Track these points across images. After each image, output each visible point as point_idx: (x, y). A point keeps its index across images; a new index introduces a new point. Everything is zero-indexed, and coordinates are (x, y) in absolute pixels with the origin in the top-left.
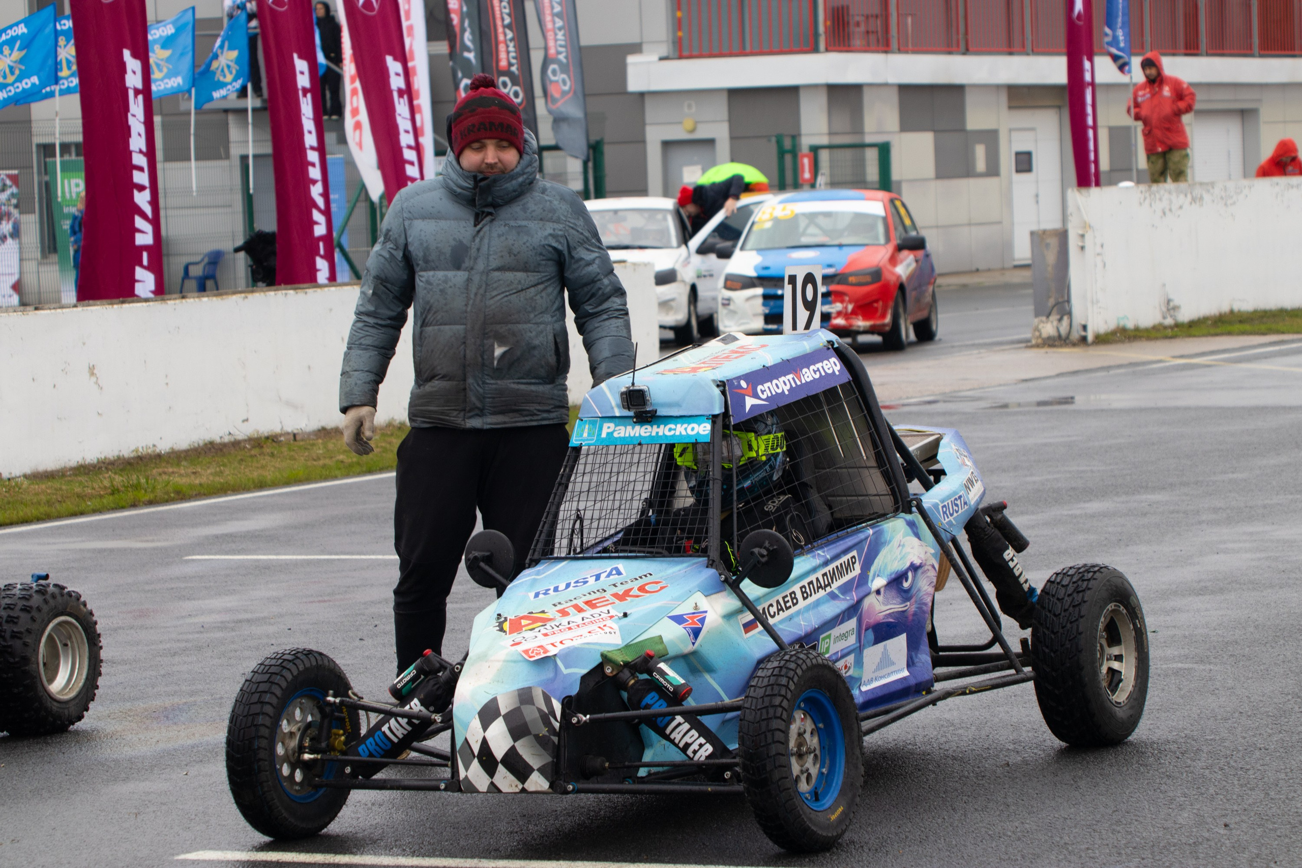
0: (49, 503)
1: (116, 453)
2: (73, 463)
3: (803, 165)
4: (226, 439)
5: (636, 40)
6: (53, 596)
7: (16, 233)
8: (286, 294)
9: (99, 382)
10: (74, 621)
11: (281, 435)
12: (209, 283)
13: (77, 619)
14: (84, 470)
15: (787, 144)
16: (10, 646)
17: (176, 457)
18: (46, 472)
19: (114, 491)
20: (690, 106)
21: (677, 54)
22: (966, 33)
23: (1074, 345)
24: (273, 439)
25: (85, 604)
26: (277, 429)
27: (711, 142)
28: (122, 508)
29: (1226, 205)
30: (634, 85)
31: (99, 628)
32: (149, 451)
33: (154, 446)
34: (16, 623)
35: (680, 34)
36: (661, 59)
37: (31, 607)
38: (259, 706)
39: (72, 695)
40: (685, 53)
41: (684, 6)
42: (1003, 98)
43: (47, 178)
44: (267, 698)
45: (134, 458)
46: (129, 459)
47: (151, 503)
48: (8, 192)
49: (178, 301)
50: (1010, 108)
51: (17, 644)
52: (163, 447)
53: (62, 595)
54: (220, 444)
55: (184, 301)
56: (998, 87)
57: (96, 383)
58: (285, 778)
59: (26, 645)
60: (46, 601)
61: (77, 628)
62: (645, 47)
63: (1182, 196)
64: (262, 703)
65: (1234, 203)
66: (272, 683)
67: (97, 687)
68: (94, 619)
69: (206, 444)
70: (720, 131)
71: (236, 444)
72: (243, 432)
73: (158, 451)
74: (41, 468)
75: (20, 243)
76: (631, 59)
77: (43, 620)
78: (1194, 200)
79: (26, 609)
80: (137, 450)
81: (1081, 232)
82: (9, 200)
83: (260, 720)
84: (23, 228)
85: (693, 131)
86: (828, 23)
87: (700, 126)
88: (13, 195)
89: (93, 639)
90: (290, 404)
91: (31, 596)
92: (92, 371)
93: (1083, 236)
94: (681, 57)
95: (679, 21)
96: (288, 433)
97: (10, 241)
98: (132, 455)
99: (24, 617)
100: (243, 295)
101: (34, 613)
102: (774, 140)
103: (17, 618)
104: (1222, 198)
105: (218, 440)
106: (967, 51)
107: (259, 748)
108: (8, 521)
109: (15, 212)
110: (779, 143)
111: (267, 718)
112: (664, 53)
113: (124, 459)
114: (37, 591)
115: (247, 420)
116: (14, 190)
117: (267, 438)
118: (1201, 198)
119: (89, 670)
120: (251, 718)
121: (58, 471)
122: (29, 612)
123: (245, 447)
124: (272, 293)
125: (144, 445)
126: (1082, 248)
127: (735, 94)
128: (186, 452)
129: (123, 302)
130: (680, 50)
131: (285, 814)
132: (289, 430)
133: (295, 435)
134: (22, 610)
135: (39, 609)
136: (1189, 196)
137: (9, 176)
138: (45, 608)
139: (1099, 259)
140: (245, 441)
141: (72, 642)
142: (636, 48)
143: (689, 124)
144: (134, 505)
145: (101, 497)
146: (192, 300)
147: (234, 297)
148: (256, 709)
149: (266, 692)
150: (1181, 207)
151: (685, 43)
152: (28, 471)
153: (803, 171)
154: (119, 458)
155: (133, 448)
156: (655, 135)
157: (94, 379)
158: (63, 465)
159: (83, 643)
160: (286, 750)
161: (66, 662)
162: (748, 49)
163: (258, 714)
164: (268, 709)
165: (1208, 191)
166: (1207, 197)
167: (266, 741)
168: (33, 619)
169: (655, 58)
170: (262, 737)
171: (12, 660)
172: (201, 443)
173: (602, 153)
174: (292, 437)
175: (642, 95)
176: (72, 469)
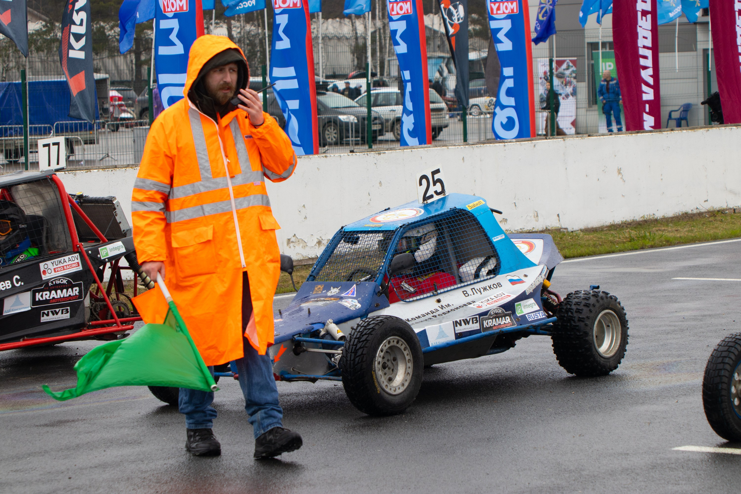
0: (594, 246)
1: (632, 218)
2: (608, 224)
4: (695, 211)
6: (602, 298)
7: (574, 93)
8: (731, 129)
9: (623, 178)
10: (613, 313)
11: (726, 210)
12: (683, 122)
13: (615, 311)
14: (613, 227)
16: (577, 326)
17: (666, 221)
18: (593, 228)
19: (631, 240)
24: (722, 212)
25: (620, 304)
26: (724, 206)
28: (636, 249)
31: (627, 317)
32: (651, 217)
33: (654, 214)
34: (581, 313)
37: (589, 304)
38: (722, 365)
39: (612, 354)
43: (593, 62)
44: (727, 360)
45: (641, 221)
46: (639, 221)
47: (652, 247)
48: (571, 70)
49: (669, 132)
51: (582, 324)
52: (659, 215)
53: (607, 298)
54: (691, 214)
55: (672, 132)
57: (622, 178)
58: (736, 406)
59: (586, 325)
60: (598, 301)
61: (615, 317)
64: (724, 363)
66: (730, 352)
67: (626, 350)
68: (625, 312)
69: (683, 214)
71: (700, 214)
72: (704, 207)
73: (656, 217)
74: (590, 226)
75: (576, 99)
77: (596, 312)
79: (587, 305)
80: (643, 217)
82: (571, 74)
83: (723, 373)
84: (578, 90)
88: (573, 71)
89: (624, 324)
90: (732, 192)
91: (589, 298)
92: (619, 171)
96: (731, 209)
97: (571, 97)
98: (641, 219)
99: (585, 309)
100: (706, 129)
101: (591, 308)
103: (582, 310)
105: (690, 212)
107: (722, 389)
108: (572, 255)
109: (574, 81)
111: (727, 372)
113: (637, 222)
114: (593, 295)
115: (707, 201)
116: (574, 68)
117: (719, 211)
119: (621, 340)
120: (717, 372)
121: (599, 228)
122: (588, 307)
123: (705, 216)
124: (723, 128)
125: (648, 214)
128: (672, 218)
129: (638, 133)
131: (736, 427)
132: (732, 207)
133: (734, 210)
134: (584, 305)
135: (594, 305)
137: (571, 61)
138: (597, 305)
140: (706, 212)
141: (612, 325)
144: (642, 248)
145: (624, 243)
146: (677, 132)
147: (701, 130)
148: (720, 366)
149: (726, 357)
152: (583, 227)
154: (633, 221)
155: (642, 215)
157: (620, 176)
158: (602, 225)
159: (618, 325)
160: (737, 390)
161: (608, 336)
163: (721, 369)
164: (728, 367)
167: (726, 385)
168: (591, 311)
170: (724, 383)
171: (578, 334)
172: (681, 214)
174: (732, 211)
176: (607, 227)
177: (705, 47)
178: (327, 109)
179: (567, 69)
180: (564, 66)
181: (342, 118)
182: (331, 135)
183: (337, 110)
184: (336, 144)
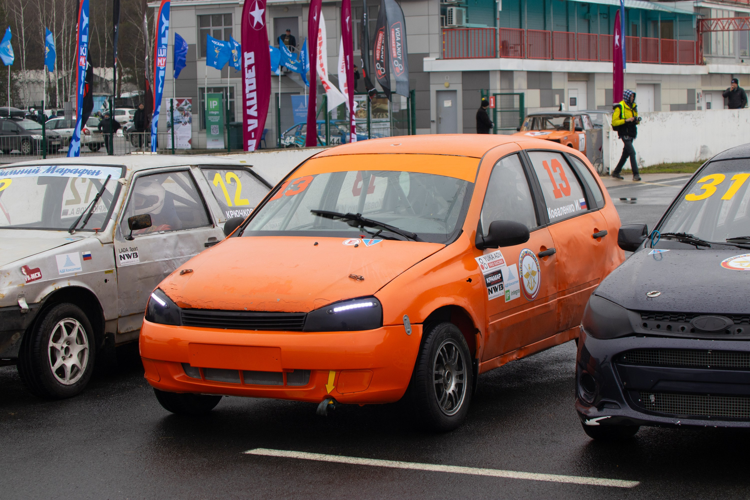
3: (491, 101)
5: (428, 52)
7: (190, 121)
15: (485, 93)
20: (447, 78)
21: (442, 58)
22: (553, 52)
23: (604, 175)
27: (455, 91)
29: (662, 121)
30: (426, 69)
35: (444, 50)
36: (437, 59)
40: (446, 57)
41: (446, 39)
42: (566, 77)
43: (202, 101)
50: (569, 81)
56: (564, 73)
62: (430, 54)
63: (646, 118)
65: (666, 121)
70: (459, 88)
75: (192, 125)
76: (425, 59)
78: (651, 119)
81: (608, 131)
82: (188, 109)
85: (448, 87)
86: (501, 47)
87: (451, 85)
88: (190, 107)
93: (608, 133)
94: (444, 59)
95: (444, 44)
97: (188, 124)
102: (480, 91)
104: (661, 119)
106: (553, 59)
109: (190, 113)
110: (482, 92)
112: (438, 57)
116: (190, 105)
118: (653, 119)
126: (608, 137)
127: (464, 73)
130: (444, 56)
136: (649, 117)
137: (188, 100)
139: (614, 142)
142: (427, 55)
143: (447, 84)
150: (646, 122)
151: (446, 53)
153: (491, 104)
156: (433, 89)
162: (470, 56)
165: (656, 116)
166: (655, 118)
169: (434, 59)
173: (414, 95)
175: (429, 73)
177: (277, 92)
178: (23, 131)
179: (186, 105)
180: (184, 103)
181: (34, 137)
182: (26, 148)
183: (30, 131)
184: (28, 154)
